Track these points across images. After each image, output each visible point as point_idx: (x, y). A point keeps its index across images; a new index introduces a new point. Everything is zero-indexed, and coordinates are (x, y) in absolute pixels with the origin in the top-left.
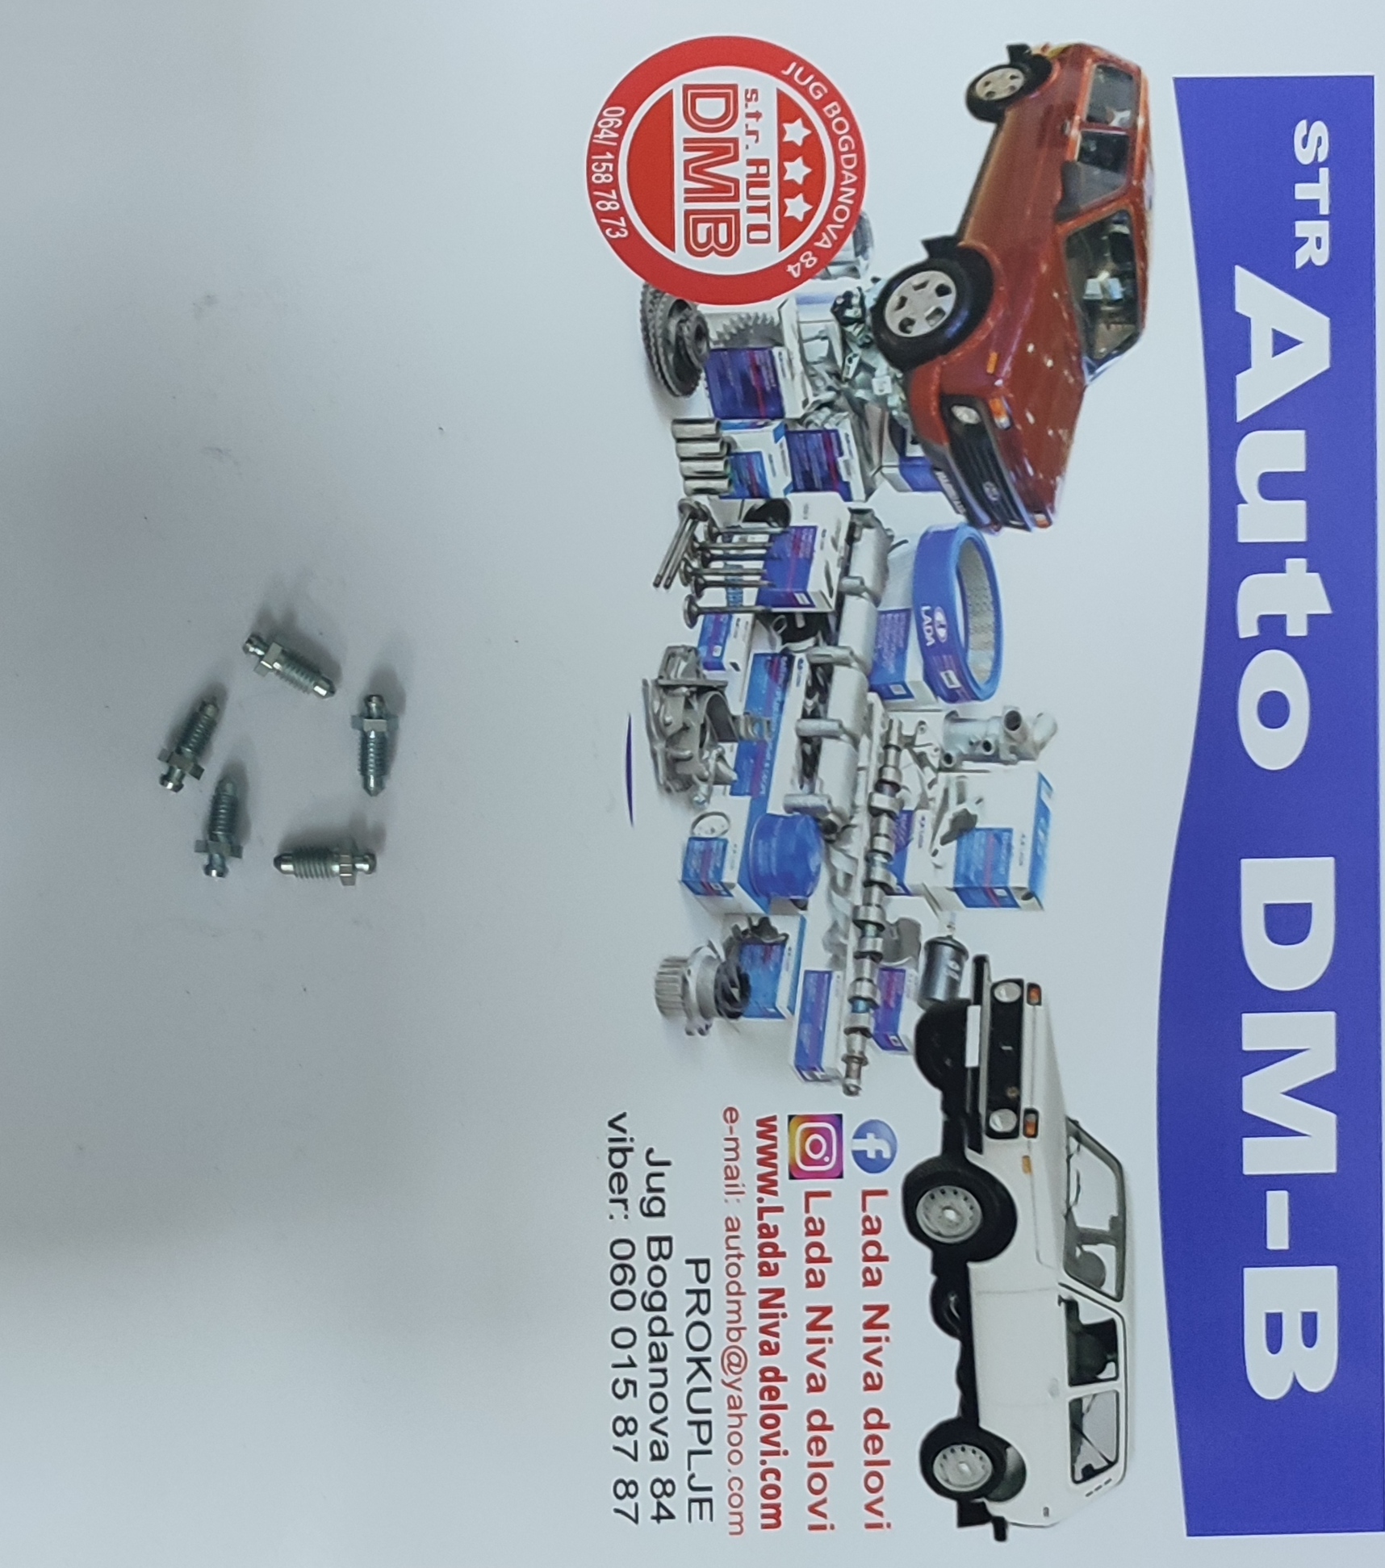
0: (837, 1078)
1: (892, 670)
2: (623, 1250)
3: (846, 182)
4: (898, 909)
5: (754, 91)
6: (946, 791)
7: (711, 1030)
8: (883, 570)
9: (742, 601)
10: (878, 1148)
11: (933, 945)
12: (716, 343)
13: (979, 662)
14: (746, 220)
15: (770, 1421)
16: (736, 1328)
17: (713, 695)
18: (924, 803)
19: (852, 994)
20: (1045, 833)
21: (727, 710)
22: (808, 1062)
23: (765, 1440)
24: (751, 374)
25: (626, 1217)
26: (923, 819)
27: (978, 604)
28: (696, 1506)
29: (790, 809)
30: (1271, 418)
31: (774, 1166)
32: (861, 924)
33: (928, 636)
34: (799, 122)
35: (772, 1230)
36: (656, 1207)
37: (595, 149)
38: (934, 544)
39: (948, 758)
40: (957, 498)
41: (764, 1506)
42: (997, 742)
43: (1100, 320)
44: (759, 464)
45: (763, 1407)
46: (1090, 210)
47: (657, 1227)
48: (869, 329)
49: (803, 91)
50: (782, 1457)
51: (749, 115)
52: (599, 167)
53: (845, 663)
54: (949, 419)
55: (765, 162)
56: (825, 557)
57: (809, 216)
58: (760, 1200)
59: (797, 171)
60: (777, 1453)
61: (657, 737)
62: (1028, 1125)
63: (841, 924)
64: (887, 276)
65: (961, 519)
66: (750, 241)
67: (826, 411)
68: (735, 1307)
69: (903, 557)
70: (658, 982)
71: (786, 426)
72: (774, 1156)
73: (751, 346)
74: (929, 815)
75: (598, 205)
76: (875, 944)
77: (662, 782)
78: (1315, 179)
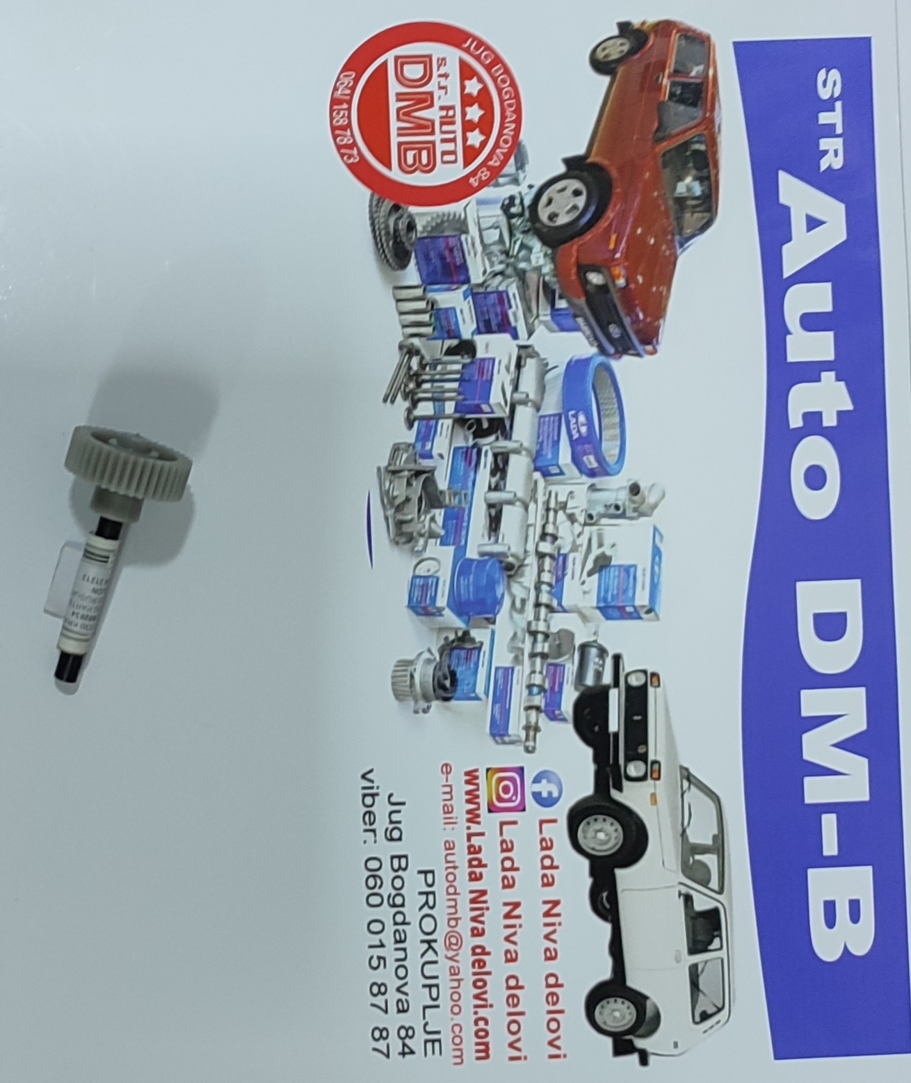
0: (519, 741)
1: (550, 456)
2: (373, 865)
3: (508, 120)
4: (558, 622)
5: (444, 59)
6: (590, 540)
7: (432, 710)
8: (542, 388)
9: (444, 410)
10: (550, 789)
11: (584, 648)
12: (421, 233)
13: (610, 449)
14: (440, 148)
15: (480, 984)
16: (454, 919)
17: (427, 477)
18: (575, 548)
19: (528, 683)
20: (660, 568)
21: (436, 488)
22: (499, 731)
23: (477, 997)
24: (447, 253)
25: (375, 842)
26: (574, 559)
27: (607, 410)
28: (429, 1045)
29: (482, 554)
30: (808, 275)
31: (478, 804)
32: (534, 634)
33: (574, 432)
34: (475, 79)
35: (477, 849)
36: (396, 834)
37: (335, 102)
38: (576, 368)
39: (591, 517)
40: (592, 335)
41: (477, 1044)
42: (624, 504)
43: (686, 210)
44: (454, 315)
45: (475, 974)
46: (678, 135)
47: (396, 848)
48: (527, 221)
49: (478, 58)
50: (488, 1009)
51: (440, 76)
52: (338, 113)
53: (517, 452)
54: (585, 282)
55: (452, 108)
56: (501, 379)
57: (483, 144)
58: (469, 828)
59: (475, 113)
60: (484, 1006)
61: (388, 507)
62: (653, 772)
63: (520, 634)
64: (538, 183)
65: (594, 350)
66: (444, 162)
67: (499, 278)
68: (453, 903)
69: (555, 378)
70: (393, 677)
71: (472, 289)
72: (477, 797)
73: (446, 234)
74: (578, 556)
75: (338, 139)
76: (543, 648)
77: (392, 537)
78: (833, 110)
